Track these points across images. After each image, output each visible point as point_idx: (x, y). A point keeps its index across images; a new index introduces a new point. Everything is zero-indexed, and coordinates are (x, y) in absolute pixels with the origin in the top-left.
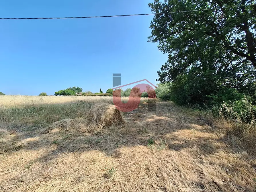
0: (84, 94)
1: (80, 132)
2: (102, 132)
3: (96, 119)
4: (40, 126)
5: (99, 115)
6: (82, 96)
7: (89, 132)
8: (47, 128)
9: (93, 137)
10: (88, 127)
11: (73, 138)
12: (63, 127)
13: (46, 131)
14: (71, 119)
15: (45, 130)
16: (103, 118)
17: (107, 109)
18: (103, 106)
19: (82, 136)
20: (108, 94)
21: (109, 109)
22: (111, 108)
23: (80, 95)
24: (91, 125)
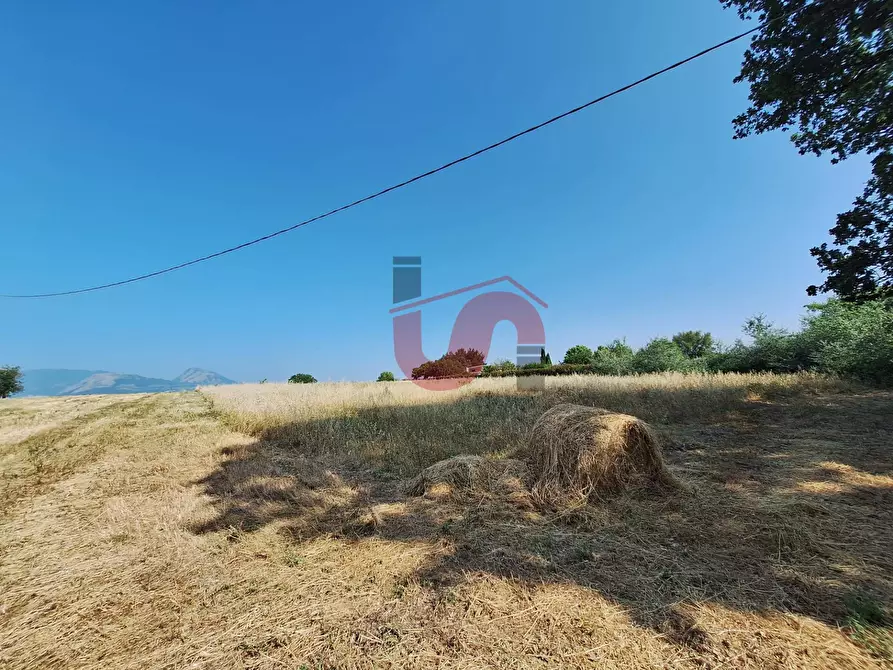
0: (490, 372)
1: (511, 506)
2: (590, 518)
3: (559, 465)
4: (398, 470)
5: (570, 453)
6: (487, 376)
7: (539, 508)
8: (419, 477)
9: (560, 534)
10: (535, 490)
11: (492, 523)
12: (459, 480)
13: (416, 487)
14: (477, 458)
15: (414, 484)
16: (585, 462)
17: (597, 428)
18: (578, 417)
19: (519, 518)
20: (573, 366)
21: (605, 427)
22: (611, 426)
23: (480, 373)
24: (543, 485)
